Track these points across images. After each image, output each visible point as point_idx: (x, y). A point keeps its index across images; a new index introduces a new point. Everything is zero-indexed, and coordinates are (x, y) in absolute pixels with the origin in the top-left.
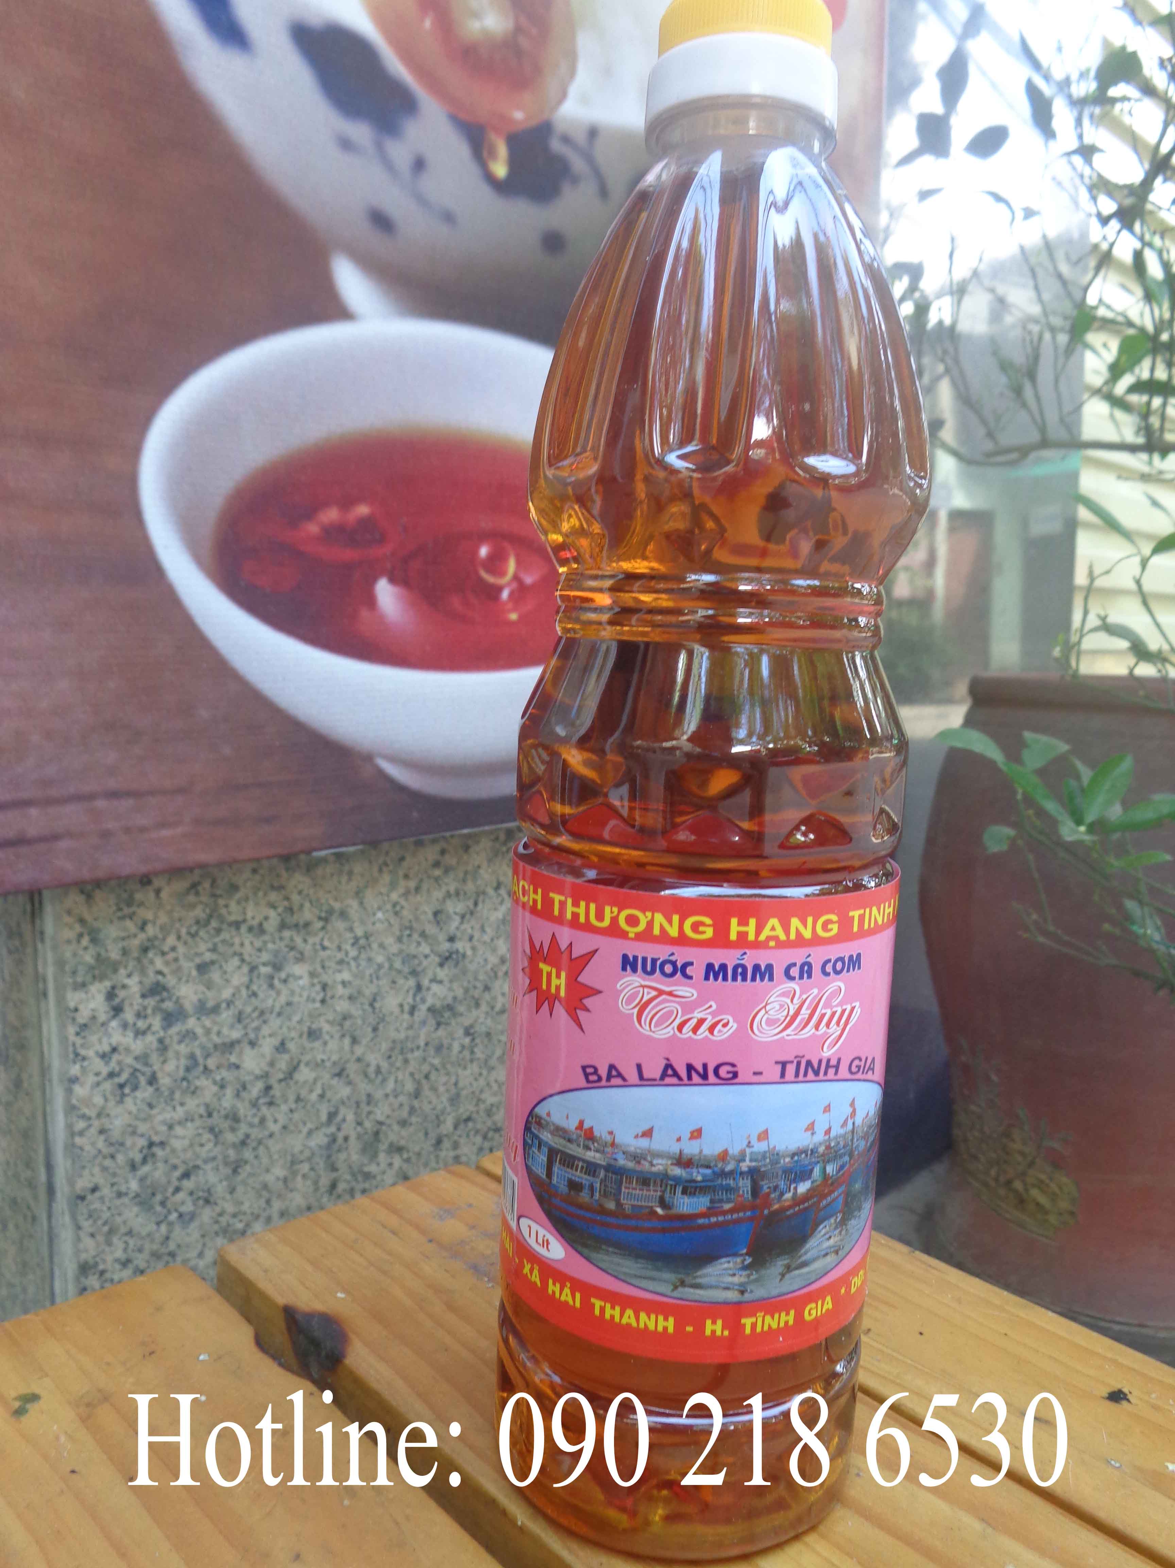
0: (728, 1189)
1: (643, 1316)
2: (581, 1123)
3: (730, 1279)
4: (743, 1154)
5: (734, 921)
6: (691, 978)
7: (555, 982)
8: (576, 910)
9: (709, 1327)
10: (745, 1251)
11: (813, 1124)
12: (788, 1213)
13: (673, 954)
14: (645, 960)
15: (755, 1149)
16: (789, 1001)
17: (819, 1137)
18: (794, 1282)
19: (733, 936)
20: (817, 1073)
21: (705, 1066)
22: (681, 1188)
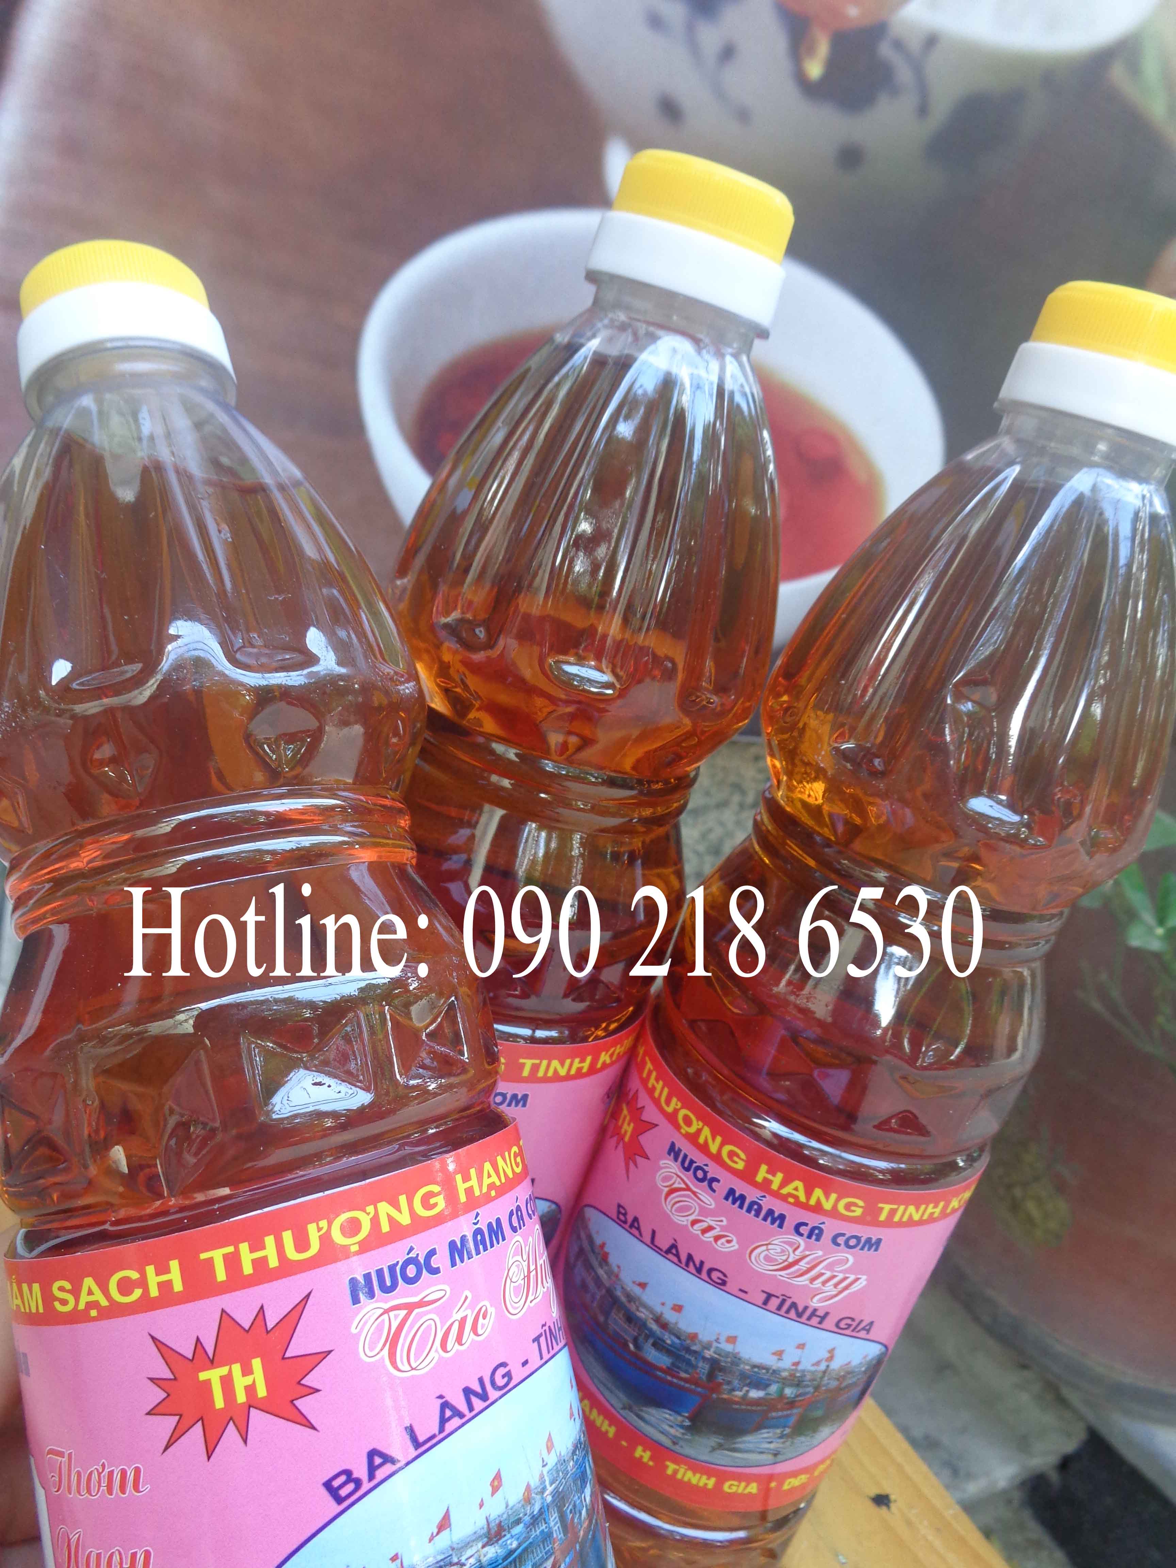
0: (689, 1363)
3: (667, 1428)
5: (764, 1168)
6: (714, 1191)
9: (640, 1451)
15: (721, 1346)
16: (791, 1250)
17: (786, 1364)
19: (759, 1178)
21: (702, 1263)
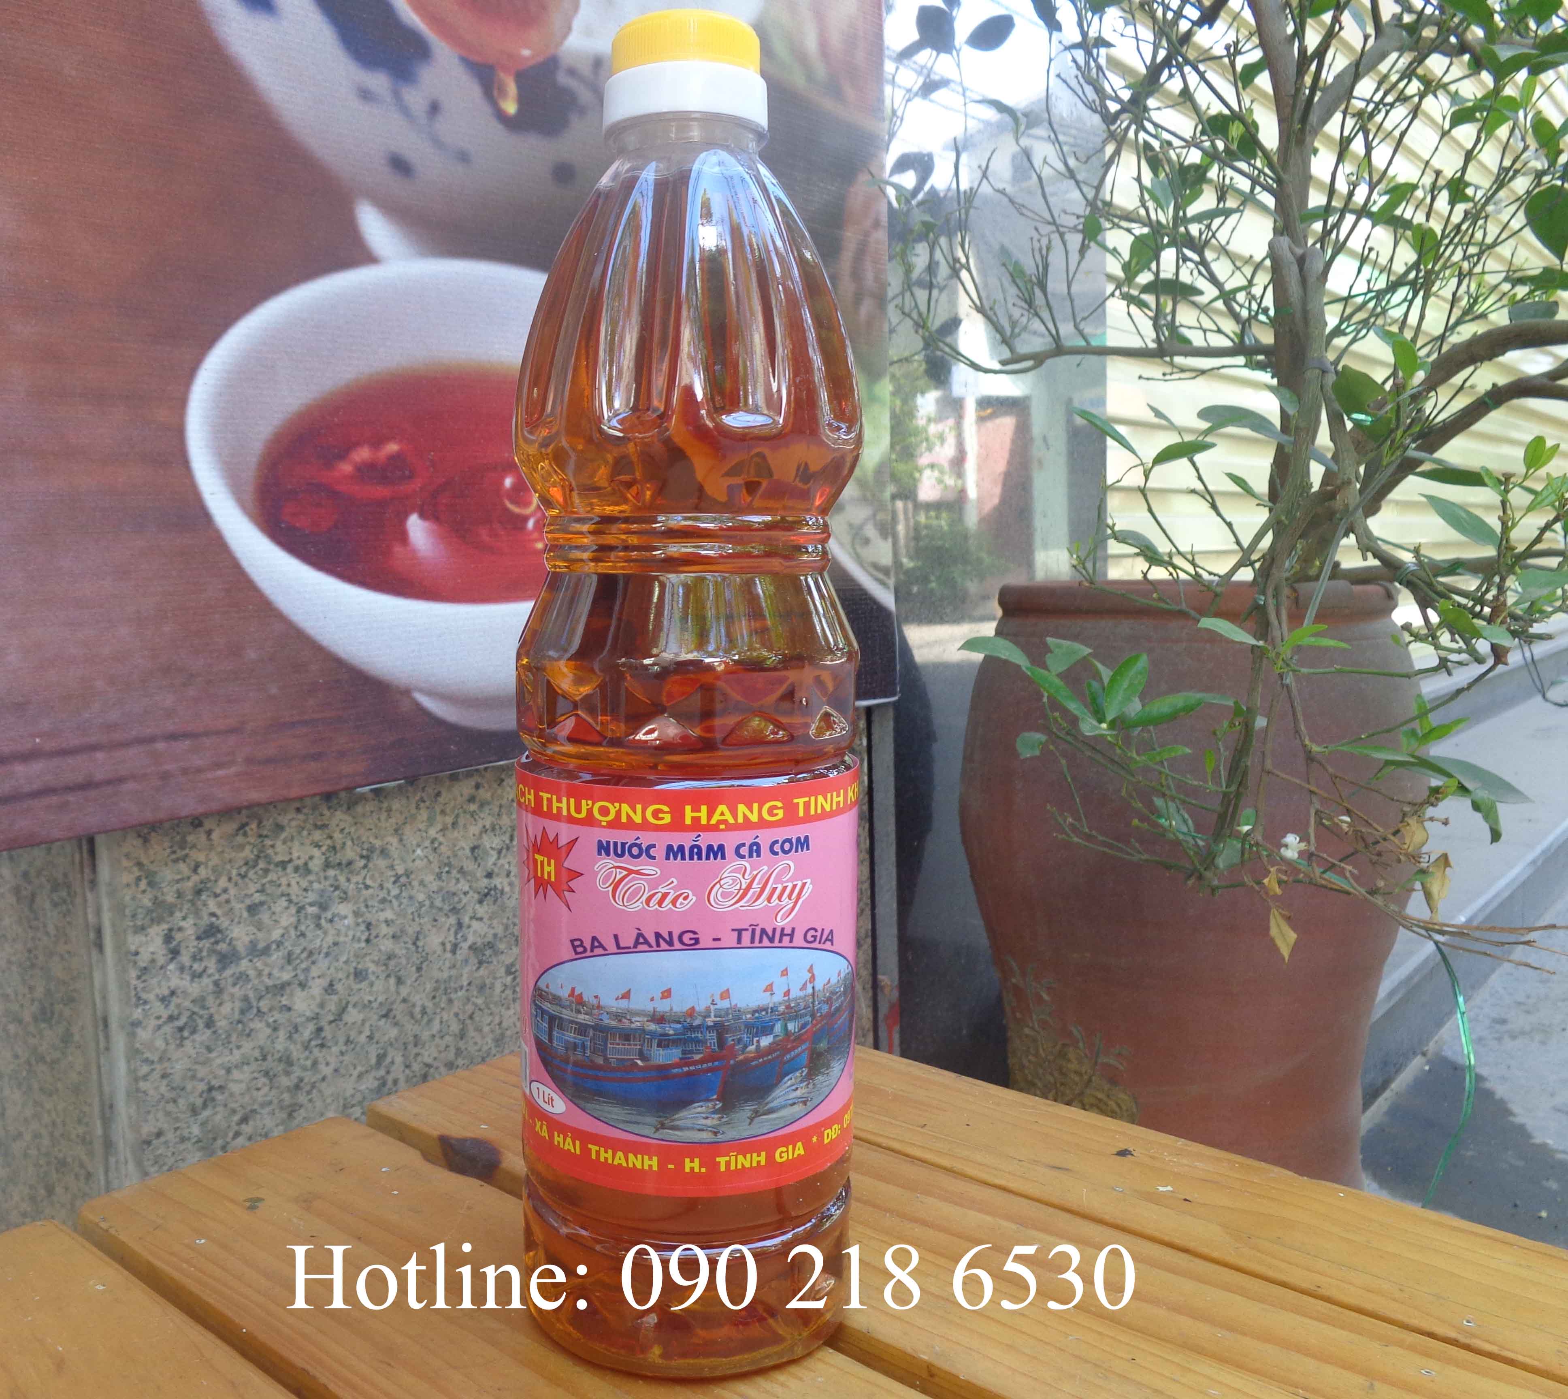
0: (698, 1041)
1: (631, 1156)
2: (573, 990)
3: (704, 1122)
4: (708, 1010)
5: (688, 808)
6: (654, 858)
7: (547, 869)
8: (559, 805)
9: (688, 1165)
10: (715, 1097)
11: (771, 985)
12: (753, 1064)
13: (638, 838)
14: (616, 844)
15: (719, 1007)
16: (740, 876)
17: (778, 997)
18: (763, 1126)
19: (688, 821)
20: (771, 940)
21: (670, 934)
22: (656, 1042)
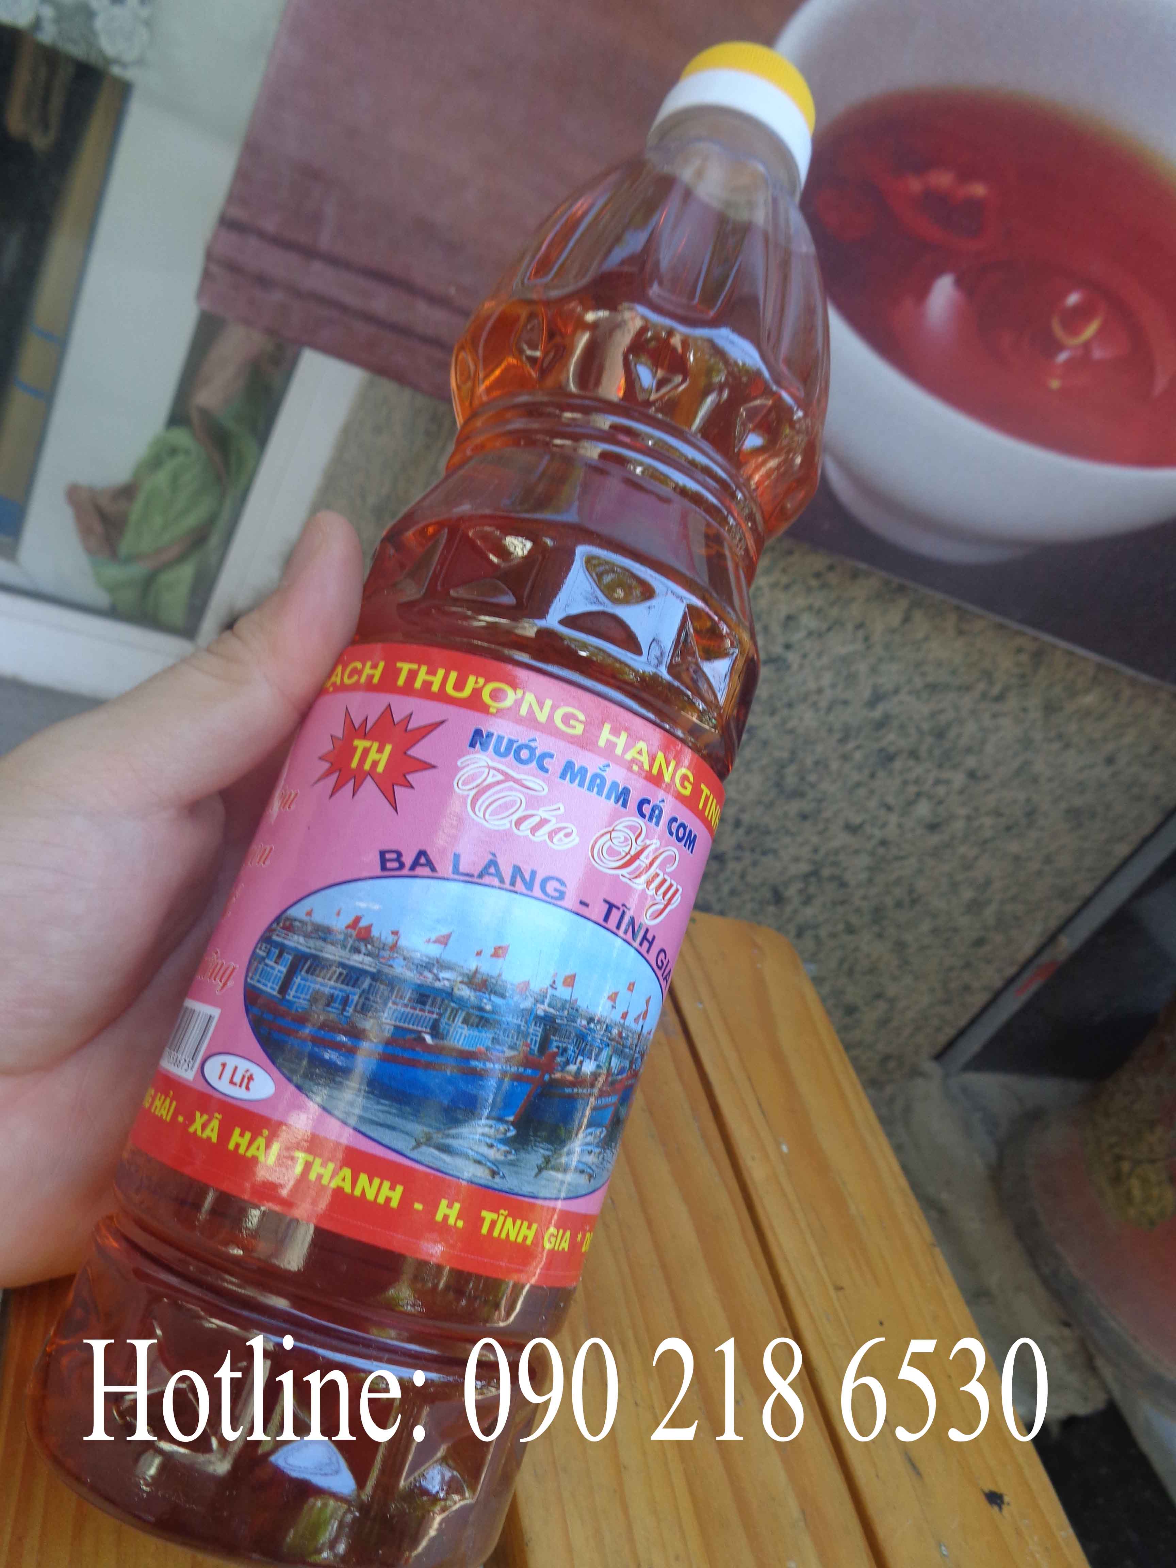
1: (363, 1179)
2: (357, 920)
4: (543, 994)
5: (607, 727)
6: (546, 771)
8: (430, 678)
10: (511, 1118)
11: (616, 994)
12: (566, 1090)
14: (500, 739)
15: (557, 993)
16: (633, 838)
17: (617, 1015)
19: (602, 743)
20: (634, 937)
21: (533, 873)
22: (463, 1014)
